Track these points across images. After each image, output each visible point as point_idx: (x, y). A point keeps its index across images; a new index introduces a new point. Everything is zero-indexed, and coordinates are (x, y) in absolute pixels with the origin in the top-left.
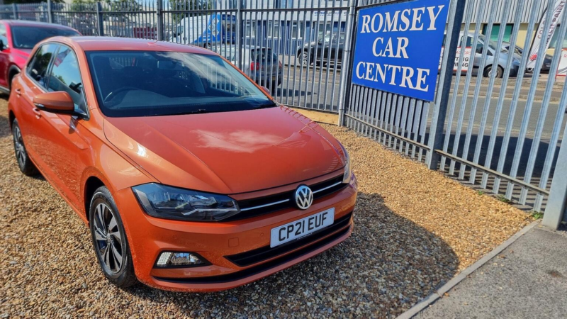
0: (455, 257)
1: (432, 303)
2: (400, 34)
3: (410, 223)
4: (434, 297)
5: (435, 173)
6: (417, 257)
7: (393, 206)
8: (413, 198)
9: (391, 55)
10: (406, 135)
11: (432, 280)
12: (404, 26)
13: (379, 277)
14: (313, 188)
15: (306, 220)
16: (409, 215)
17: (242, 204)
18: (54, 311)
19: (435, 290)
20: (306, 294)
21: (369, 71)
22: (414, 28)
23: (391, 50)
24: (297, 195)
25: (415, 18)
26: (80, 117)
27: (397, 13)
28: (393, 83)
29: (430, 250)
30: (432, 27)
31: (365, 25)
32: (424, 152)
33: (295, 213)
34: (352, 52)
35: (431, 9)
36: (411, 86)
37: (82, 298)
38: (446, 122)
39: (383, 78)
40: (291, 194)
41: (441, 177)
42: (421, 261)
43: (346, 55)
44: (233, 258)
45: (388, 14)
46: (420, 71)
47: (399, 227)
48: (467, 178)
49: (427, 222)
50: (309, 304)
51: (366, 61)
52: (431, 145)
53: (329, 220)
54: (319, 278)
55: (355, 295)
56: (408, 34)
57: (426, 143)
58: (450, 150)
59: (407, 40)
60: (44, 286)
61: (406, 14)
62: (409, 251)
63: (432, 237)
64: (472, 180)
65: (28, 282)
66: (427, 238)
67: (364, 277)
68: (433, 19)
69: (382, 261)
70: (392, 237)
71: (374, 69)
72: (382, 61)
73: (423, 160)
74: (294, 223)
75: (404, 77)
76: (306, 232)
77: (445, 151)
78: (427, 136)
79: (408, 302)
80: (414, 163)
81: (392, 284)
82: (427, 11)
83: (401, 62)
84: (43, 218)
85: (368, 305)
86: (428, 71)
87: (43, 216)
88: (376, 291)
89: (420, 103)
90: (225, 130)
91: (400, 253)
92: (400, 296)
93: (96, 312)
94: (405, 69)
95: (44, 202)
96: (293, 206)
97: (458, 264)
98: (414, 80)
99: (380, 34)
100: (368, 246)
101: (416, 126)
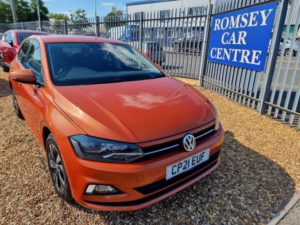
0: (291, 180)
1: (282, 219)
2: (241, 29)
3: (255, 153)
4: (283, 213)
5: (264, 117)
6: (264, 179)
7: (241, 139)
8: (253, 134)
9: (234, 43)
10: (243, 92)
11: (278, 199)
12: (243, 24)
13: (240, 195)
14: (195, 135)
15: (191, 158)
16: (252, 147)
17: (145, 150)
18: (20, 218)
19: (282, 207)
20: (190, 208)
21: (219, 53)
22: (250, 25)
23: (234, 40)
24: (185, 142)
25: (251, 19)
26: (40, 86)
27: (239, 17)
28: (235, 60)
29: (272, 174)
30: (264, 23)
31: (217, 25)
32: (256, 103)
33: (183, 154)
34: (208, 42)
35: (263, 12)
36: (247, 62)
37: (39, 208)
38: (273, 84)
39: (228, 57)
40: (180, 141)
41: (268, 119)
42: (267, 182)
43: (204, 45)
44: (139, 189)
45: (232, 18)
46: (255, 52)
47: (247, 155)
48: (287, 120)
49: (266, 151)
50: (193, 217)
51: (217, 47)
52: (261, 98)
53: (206, 157)
54: (198, 195)
55: (225, 210)
56: (246, 29)
57: (258, 97)
58: (275, 102)
59: (245, 33)
60: (17, 197)
61: (245, 17)
62: (258, 174)
63: (271, 163)
64: (291, 121)
65: (8, 194)
66: (268, 164)
67: (229, 195)
68: (264, 18)
69: (240, 182)
70: (245, 163)
71: (223, 52)
72: (228, 47)
73: (256, 108)
74: (182, 161)
75: (243, 56)
76: (191, 167)
77: (271, 102)
78: (259, 92)
79: (265, 218)
80: (249, 110)
81: (251, 202)
82: (260, 14)
83: (241, 47)
84: (25, 146)
85: (236, 219)
86: (260, 52)
87: (25, 145)
88: (239, 207)
89: (254, 72)
90: (134, 93)
91: (252, 175)
92: (258, 212)
93: (47, 220)
94: (244, 51)
95: (27, 136)
96: (181, 149)
97: (294, 185)
98: (250, 58)
99: (227, 30)
100: (228, 170)
101: (251, 87)
